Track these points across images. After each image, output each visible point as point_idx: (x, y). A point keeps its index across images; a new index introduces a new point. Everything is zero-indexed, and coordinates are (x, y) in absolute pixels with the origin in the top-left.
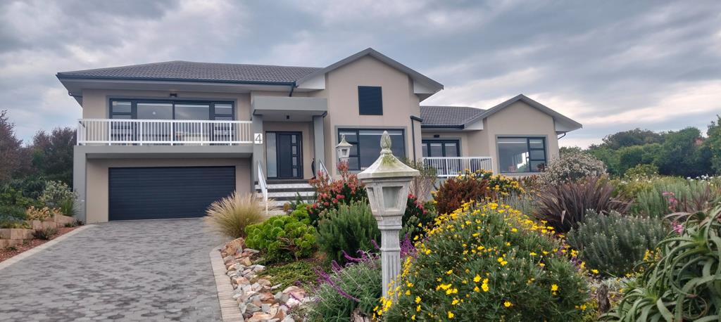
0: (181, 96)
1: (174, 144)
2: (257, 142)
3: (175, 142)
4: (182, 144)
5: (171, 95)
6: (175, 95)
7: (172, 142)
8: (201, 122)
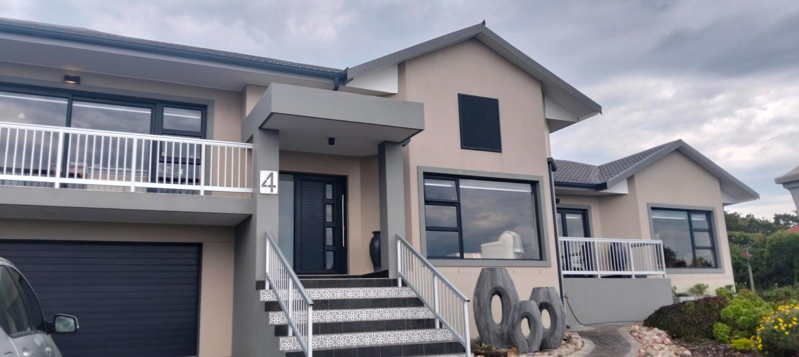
0: (88, 85)
1: (64, 186)
2: (264, 190)
3: (67, 180)
4: (83, 186)
5: (68, 78)
6: (77, 79)
7: (57, 180)
8: (136, 137)
